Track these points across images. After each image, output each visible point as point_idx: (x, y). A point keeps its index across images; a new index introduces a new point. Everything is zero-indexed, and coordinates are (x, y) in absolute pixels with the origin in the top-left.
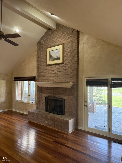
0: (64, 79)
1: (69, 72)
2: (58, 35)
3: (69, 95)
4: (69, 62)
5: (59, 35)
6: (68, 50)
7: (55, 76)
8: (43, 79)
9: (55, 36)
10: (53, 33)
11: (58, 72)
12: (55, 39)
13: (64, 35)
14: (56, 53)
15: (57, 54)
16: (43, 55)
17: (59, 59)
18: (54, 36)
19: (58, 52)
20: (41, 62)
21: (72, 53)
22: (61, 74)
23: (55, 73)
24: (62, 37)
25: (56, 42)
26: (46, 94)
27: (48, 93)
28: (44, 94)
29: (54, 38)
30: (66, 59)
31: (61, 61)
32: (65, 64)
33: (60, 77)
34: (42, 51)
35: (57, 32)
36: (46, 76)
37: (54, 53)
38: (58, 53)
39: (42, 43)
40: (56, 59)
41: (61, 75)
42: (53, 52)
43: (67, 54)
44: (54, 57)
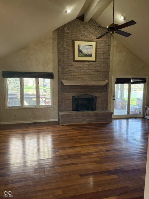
0: (96, 77)
1: (101, 71)
2: (89, 30)
3: (100, 92)
4: (102, 61)
5: (91, 30)
6: (101, 49)
7: (85, 74)
8: (69, 76)
9: (86, 29)
10: (83, 25)
11: (89, 70)
12: (86, 33)
13: (96, 32)
14: (87, 49)
15: (89, 51)
16: (68, 47)
17: (91, 56)
18: (84, 29)
19: (89, 48)
20: (64, 55)
21: (104, 53)
22: (92, 72)
23: (85, 70)
24: (95, 34)
25: (86, 37)
26: (73, 94)
27: (76, 92)
28: (70, 94)
29: (84, 31)
30: (98, 57)
31: (93, 59)
32: (97, 62)
33: (92, 75)
34: (64, 41)
35: (88, 26)
36: (72, 73)
37: (84, 48)
38: (90, 50)
39: (66, 31)
40: (87, 56)
41: (93, 74)
42: (83, 47)
43: (100, 53)
44: (85, 53)
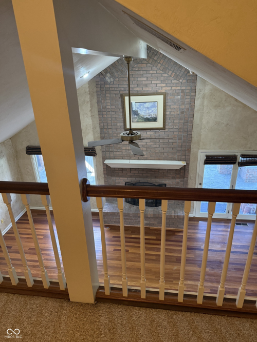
0: (165, 154)
1: (174, 144)
2: (151, 72)
3: (173, 178)
4: (177, 127)
5: (155, 72)
6: (176, 107)
7: (145, 149)
8: (118, 153)
9: (145, 72)
10: (139, 65)
11: (153, 143)
12: (145, 79)
13: (166, 75)
14: (148, 108)
15: (150, 111)
16: (114, 107)
17: (155, 120)
18: (142, 72)
19: (152, 107)
20: (109, 122)
21: (182, 113)
22: (158, 146)
23: (145, 144)
24: (162, 78)
25: (146, 85)
26: (126, 179)
27: (131, 177)
28: (121, 178)
29: (142, 76)
30: (169, 121)
31: (159, 124)
32: (167, 130)
33: (157, 151)
34: (108, 98)
35: (148, 65)
36: (124, 148)
37: (142, 107)
38: (153, 109)
39: (109, 81)
40: (148, 120)
41: (159, 149)
42: (140, 105)
43: (173, 113)
44: (143, 116)
